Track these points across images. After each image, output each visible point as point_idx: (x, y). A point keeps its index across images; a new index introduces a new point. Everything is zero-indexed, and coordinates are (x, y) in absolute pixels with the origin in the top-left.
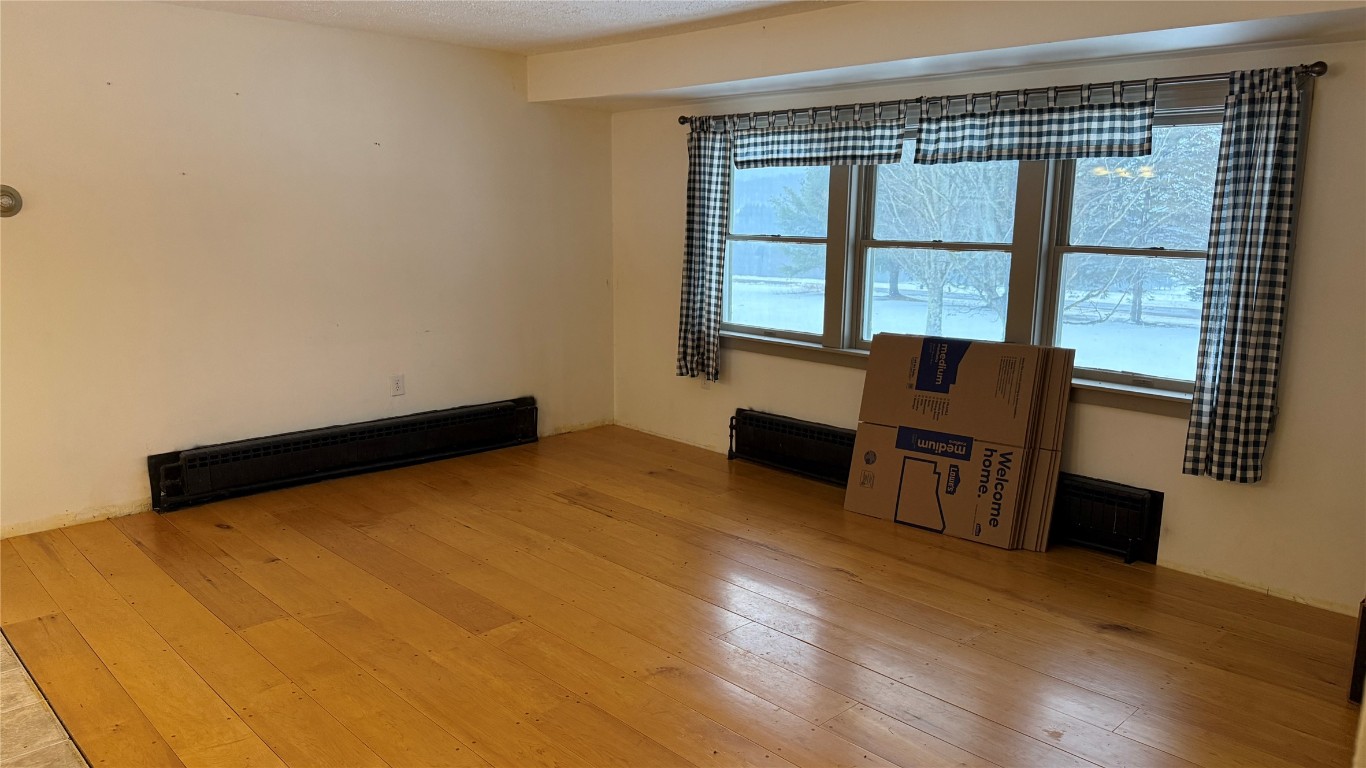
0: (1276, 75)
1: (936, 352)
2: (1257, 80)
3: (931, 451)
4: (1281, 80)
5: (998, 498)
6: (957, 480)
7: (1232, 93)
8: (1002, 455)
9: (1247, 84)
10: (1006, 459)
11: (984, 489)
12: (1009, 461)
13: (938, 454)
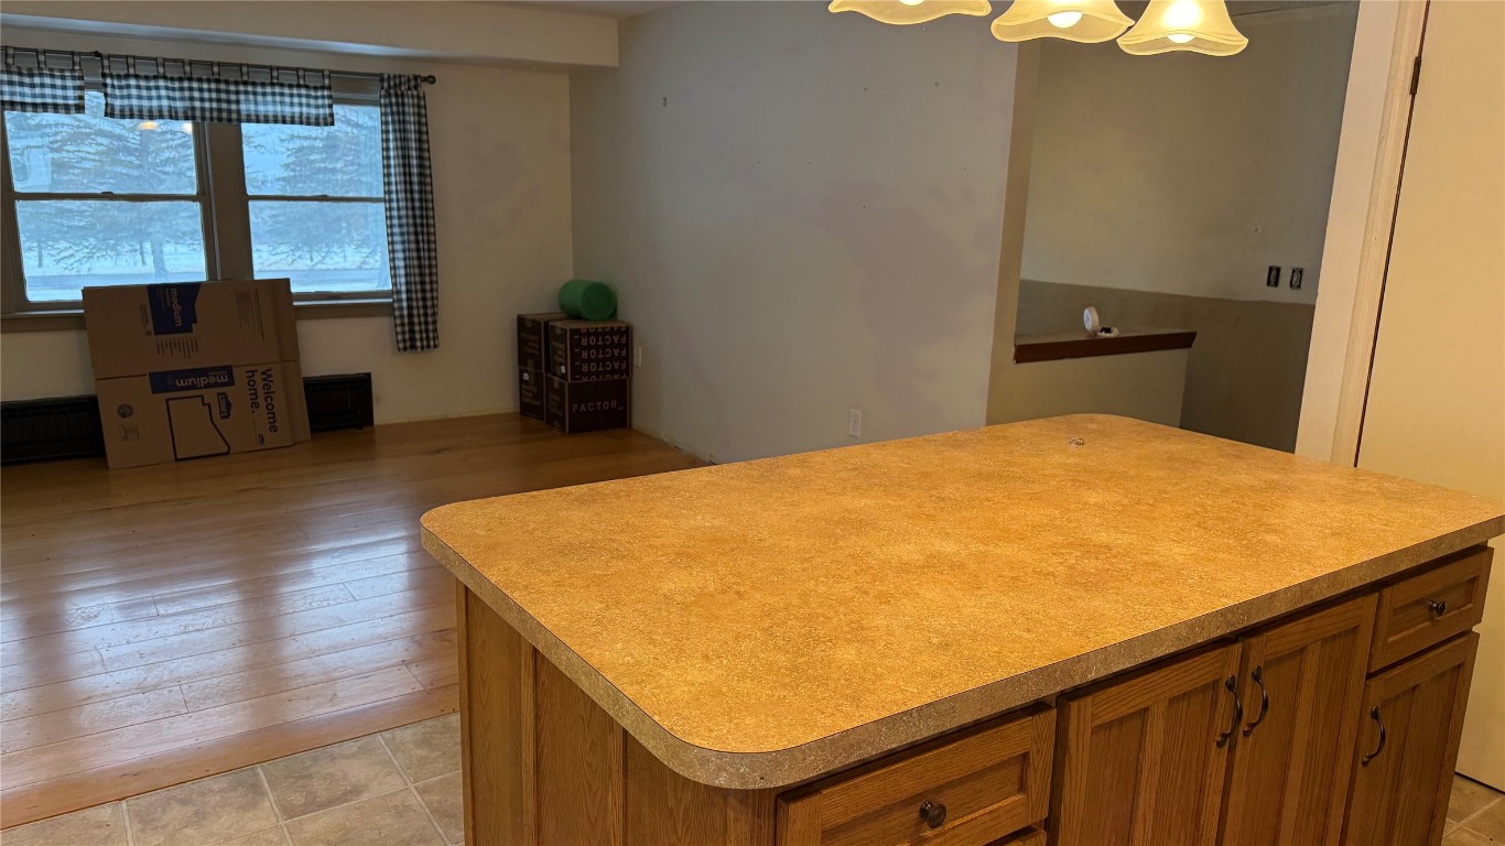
0: (409, 80)
1: (165, 298)
2: (398, 81)
3: (194, 387)
4: (412, 83)
5: (270, 409)
6: (229, 405)
7: (382, 88)
8: (263, 373)
9: (392, 83)
10: (267, 375)
11: (255, 405)
12: (270, 376)
13: (201, 388)
